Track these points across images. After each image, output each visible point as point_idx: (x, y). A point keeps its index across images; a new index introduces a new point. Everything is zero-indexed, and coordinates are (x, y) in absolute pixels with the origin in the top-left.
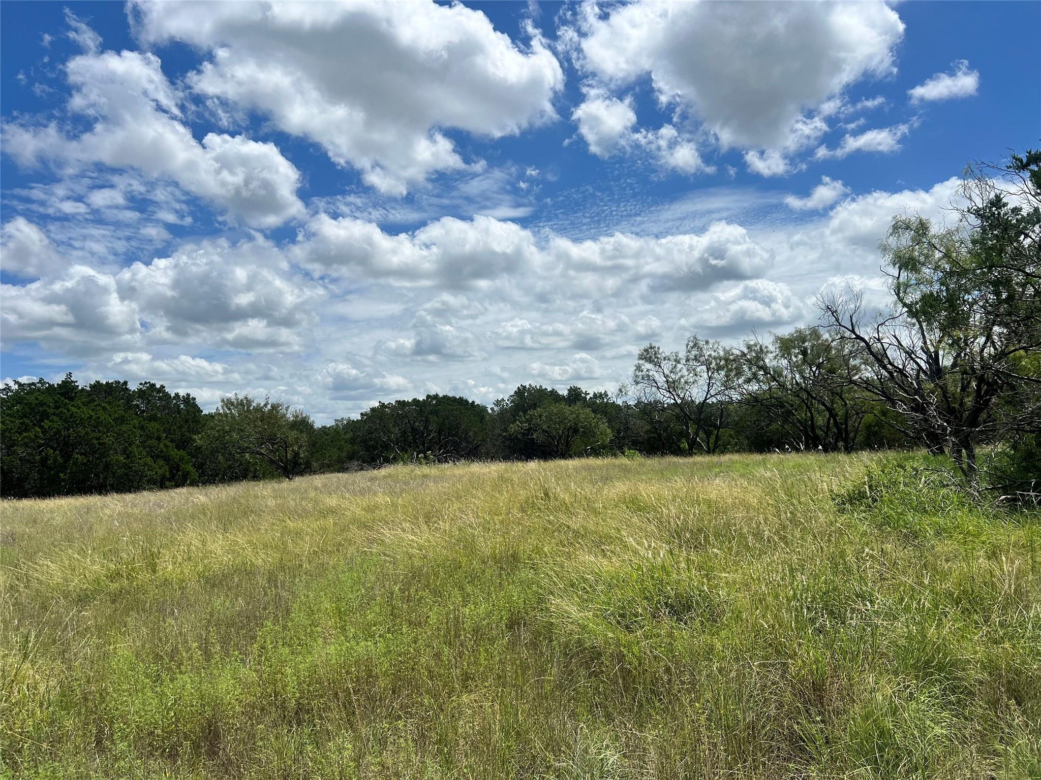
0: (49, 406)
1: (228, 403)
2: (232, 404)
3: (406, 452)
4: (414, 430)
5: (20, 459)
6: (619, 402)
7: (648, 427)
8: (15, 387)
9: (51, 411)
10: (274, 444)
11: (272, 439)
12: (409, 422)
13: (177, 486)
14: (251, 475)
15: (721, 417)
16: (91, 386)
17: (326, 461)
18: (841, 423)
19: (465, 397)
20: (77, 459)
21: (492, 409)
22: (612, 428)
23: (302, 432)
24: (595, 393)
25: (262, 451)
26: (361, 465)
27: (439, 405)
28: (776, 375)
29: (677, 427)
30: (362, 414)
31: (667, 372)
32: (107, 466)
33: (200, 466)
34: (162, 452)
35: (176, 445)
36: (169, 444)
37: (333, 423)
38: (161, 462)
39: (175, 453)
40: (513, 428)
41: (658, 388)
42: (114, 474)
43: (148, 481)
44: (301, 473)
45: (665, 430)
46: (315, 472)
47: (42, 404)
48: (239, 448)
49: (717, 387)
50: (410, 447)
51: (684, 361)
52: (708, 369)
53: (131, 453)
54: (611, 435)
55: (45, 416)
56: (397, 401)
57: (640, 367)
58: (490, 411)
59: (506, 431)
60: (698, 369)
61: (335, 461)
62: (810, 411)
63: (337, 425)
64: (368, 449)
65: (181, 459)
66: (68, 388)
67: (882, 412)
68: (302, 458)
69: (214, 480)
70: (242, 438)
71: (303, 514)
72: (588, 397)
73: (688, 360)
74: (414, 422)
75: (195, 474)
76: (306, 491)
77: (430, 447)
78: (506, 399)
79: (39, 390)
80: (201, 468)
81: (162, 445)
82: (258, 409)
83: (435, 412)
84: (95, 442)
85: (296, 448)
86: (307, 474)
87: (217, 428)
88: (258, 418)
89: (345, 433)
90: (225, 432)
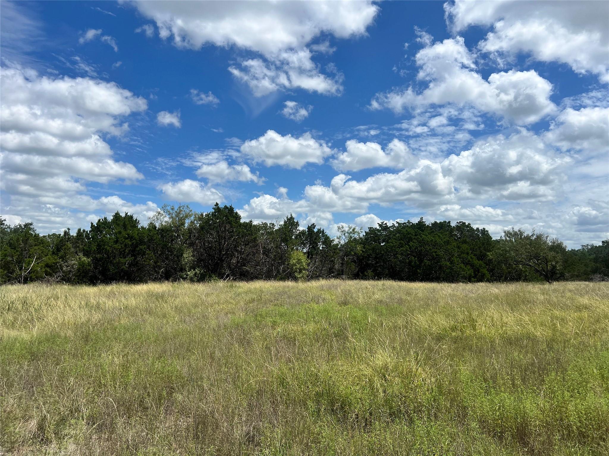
0: (412, 235)
1: (507, 234)
2: (510, 234)
5: (400, 261)
8: (396, 225)
9: (413, 237)
10: (539, 260)
11: (537, 257)
14: (523, 278)
16: (432, 224)
17: (576, 273)
20: (426, 262)
23: (557, 253)
25: (530, 264)
26: (602, 277)
30: (603, 242)
32: (441, 267)
33: (491, 271)
34: (469, 261)
35: (477, 258)
36: (473, 257)
37: (580, 248)
38: (469, 267)
39: (476, 262)
42: (444, 272)
43: (462, 277)
44: (557, 280)
46: (567, 280)
47: (409, 234)
48: (515, 261)
53: (453, 261)
55: (410, 239)
61: (582, 274)
63: (583, 249)
65: (481, 266)
66: (421, 225)
68: (558, 270)
69: (500, 280)
70: (517, 255)
71: (565, 307)
75: (488, 275)
76: (563, 292)
79: (408, 226)
81: (469, 257)
82: (528, 238)
84: (434, 254)
85: (554, 263)
86: (561, 280)
87: (502, 249)
88: (527, 243)
89: (589, 255)
90: (506, 251)
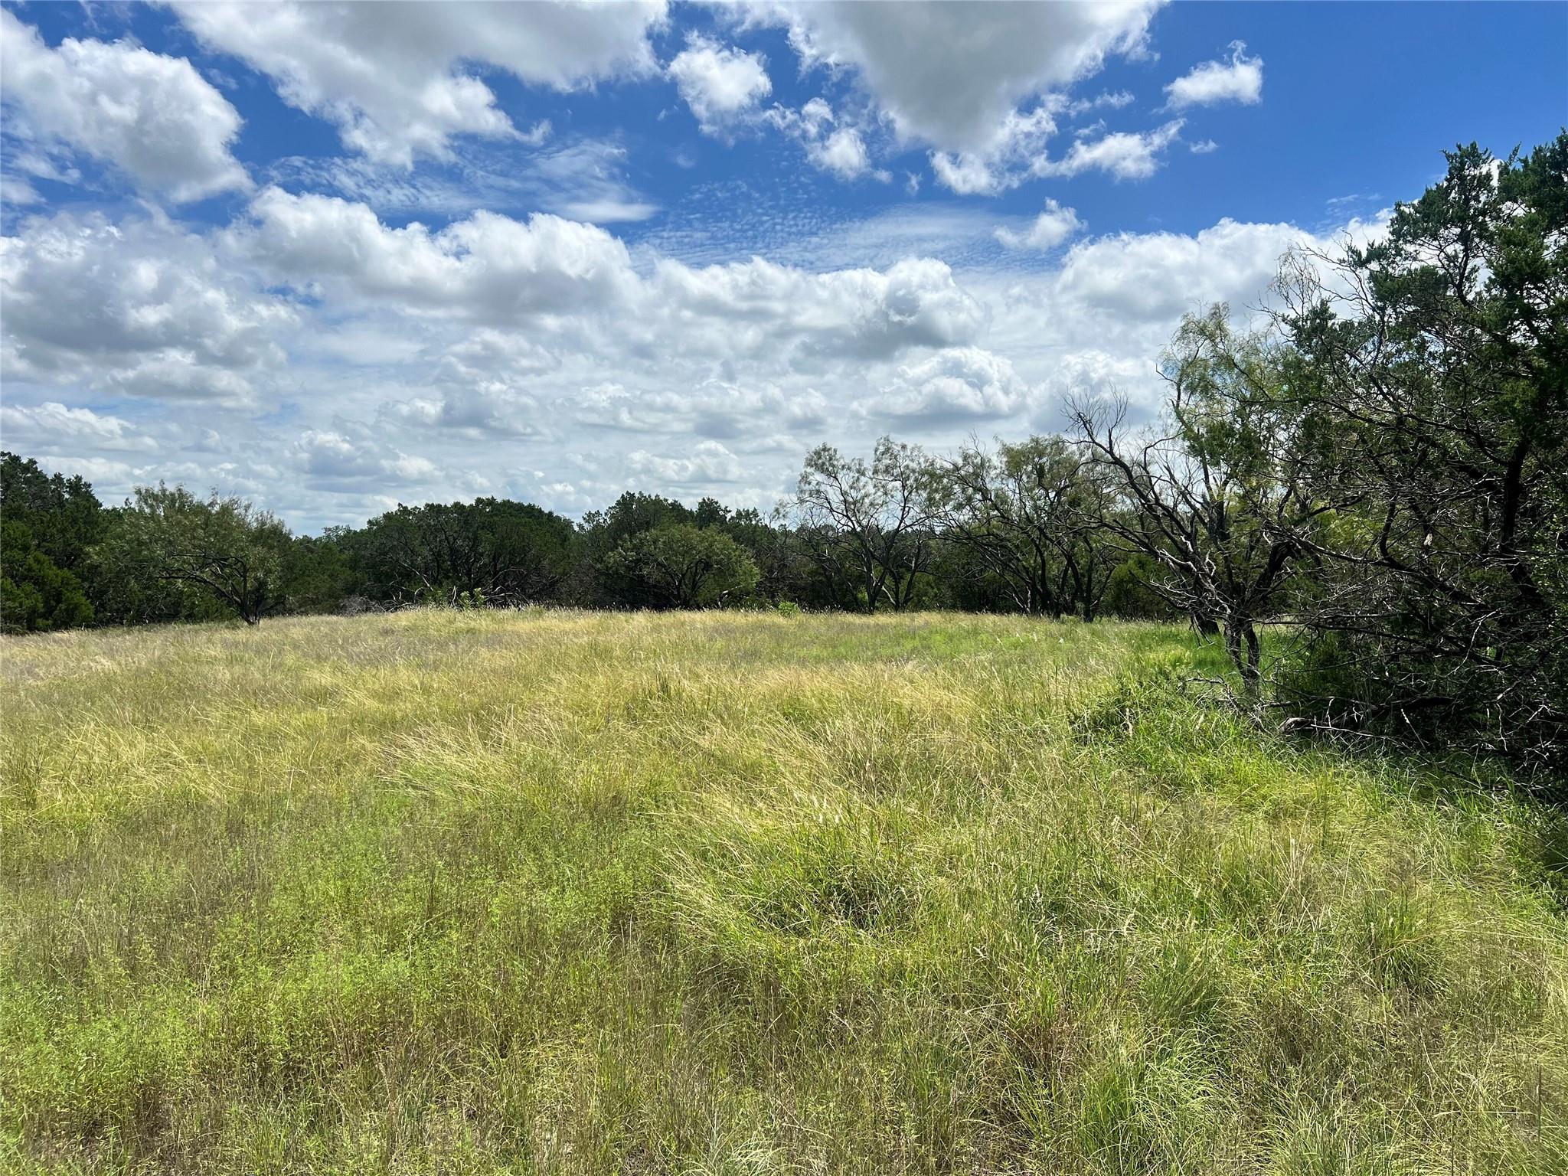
1: (146, 496)
2: (155, 497)
3: (440, 585)
4: (454, 552)
6: (775, 526)
7: (812, 566)
10: (225, 566)
11: (222, 560)
12: (447, 538)
13: (58, 626)
14: (184, 612)
15: (918, 556)
17: (310, 595)
18: (1083, 575)
19: (537, 505)
21: (581, 526)
22: (759, 563)
23: (271, 547)
24: (738, 511)
25: (205, 577)
26: (366, 603)
27: (496, 515)
28: (999, 503)
29: (852, 567)
30: (370, 522)
31: (846, 487)
33: (97, 595)
34: (30, 570)
35: (55, 560)
36: (43, 557)
37: (322, 534)
38: (29, 587)
39: (53, 573)
40: (612, 557)
41: (832, 510)
44: (270, 613)
45: (838, 571)
46: (291, 612)
48: (165, 569)
49: (915, 512)
50: (448, 578)
51: (871, 473)
52: (904, 487)
54: (758, 577)
56: (427, 505)
57: (807, 477)
58: (576, 529)
59: (600, 560)
60: (890, 486)
61: (323, 594)
62: (1041, 555)
63: (328, 537)
64: (379, 578)
65: (65, 582)
67: (1140, 562)
68: (270, 591)
69: (122, 619)
70: (170, 554)
72: (729, 516)
73: (876, 472)
74: (455, 539)
75: (87, 608)
77: (479, 581)
78: (602, 512)
80: (100, 598)
81: (30, 559)
82: (200, 510)
83: (490, 527)
85: (260, 575)
86: (278, 614)
87: (128, 537)
88: (197, 525)
89: (340, 551)
90: (140, 543)
